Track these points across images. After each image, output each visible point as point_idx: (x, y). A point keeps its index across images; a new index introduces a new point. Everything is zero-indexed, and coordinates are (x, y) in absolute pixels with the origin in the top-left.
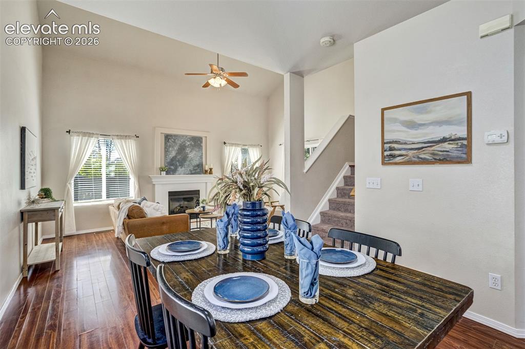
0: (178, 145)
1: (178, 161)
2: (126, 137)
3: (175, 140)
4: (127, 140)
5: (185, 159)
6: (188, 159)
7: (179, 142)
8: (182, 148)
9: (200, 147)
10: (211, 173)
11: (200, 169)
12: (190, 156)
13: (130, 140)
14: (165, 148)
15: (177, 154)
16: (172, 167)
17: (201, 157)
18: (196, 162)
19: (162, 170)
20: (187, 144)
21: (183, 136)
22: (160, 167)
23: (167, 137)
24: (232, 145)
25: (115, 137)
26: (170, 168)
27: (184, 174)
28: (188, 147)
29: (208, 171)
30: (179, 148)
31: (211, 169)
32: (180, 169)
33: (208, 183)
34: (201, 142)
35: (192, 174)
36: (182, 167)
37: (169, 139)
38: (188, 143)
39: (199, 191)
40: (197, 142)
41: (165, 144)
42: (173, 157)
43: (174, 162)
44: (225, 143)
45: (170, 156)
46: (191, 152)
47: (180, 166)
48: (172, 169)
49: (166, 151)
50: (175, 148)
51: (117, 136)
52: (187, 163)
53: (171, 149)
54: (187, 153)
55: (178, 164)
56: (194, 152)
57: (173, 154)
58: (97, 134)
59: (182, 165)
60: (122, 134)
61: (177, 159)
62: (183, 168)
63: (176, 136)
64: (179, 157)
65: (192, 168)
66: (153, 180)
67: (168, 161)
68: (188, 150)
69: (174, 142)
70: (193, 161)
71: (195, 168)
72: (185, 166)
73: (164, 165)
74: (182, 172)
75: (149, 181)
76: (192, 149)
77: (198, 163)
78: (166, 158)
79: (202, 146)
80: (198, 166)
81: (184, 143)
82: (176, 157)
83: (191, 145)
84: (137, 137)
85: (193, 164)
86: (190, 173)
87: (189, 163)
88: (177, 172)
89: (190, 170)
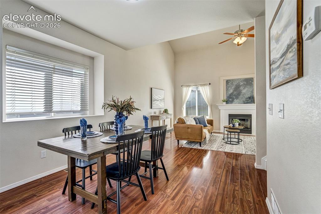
0: (234, 85)
1: (235, 95)
2: (204, 85)
3: (232, 83)
4: (205, 87)
5: (239, 94)
6: (242, 94)
7: (235, 84)
8: (237, 87)
9: (251, 85)
11: (251, 100)
12: (243, 91)
14: (226, 88)
15: (233, 91)
16: (231, 100)
17: (252, 92)
19: (224, 101)
20: (241, 84)
21: (238, 79)
22: (223, 99)
23: (227, 82)
26: (229, 100)
27: (239, 103)
28: (241, 86)
30: (235, 88)
32: (235, 100)
34: (253, 81)
35: (245, 103)
36: (237, 99)
38: (242, 83)
39: (251, 115)
40: (249, 82)
41: (226, 85)
42: (231, 93)
43: (232, 96)
45: (229, 93)
46: (243, 89)
47: (236, 98)
49: (227, 90)
50: (233, 88)
51: (200, 85)
52: (241, 96)
53: (229, 88)
54: (241, 90)
55: (234, 98)
56: (246, 89)
57: (231, 91)
58: (192, 85)
59: (237, 98)
60: (202, 84)
61: (234, 94)
62: (238, 100)
63: (233, 80)
64: (235, 93)
65: (244, 99)
66: (219, 107)
67: (228, 95)
68: (242, 88)
69: (232, 84)
70: (245, 95)
71: (247, 100)
72: (239, 98)
73: (225, 98)
74: (237, 103)
75: (217, 107)
76: (245, 87)
77: (249, 96)
78: (227, 94)
79: (253, 84)
80: (250, 98)
81: (239, 84)
82: (233, 93)
83: (244, 84)
84: (210, 84)
85: (246, 97)
86: (243, 103)
87: (243, 97)
88: (234, 102)
89: (243, 101)
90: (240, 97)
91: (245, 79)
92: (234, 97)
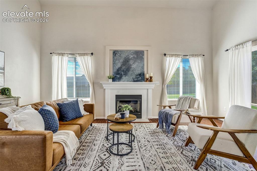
0: (123, 58)
1: (123, 71)
2: (84, 54)
3: (121, 55)
4: (85, 57)
5: (128, 69)
6: (131, 69)
7: (124, 56)
8: (126, 61)
9: (142, 59)
10: (151, 81)
11: (142, 78)
12: (133, 66)
13: (87, 56)
14: (113, 61)
15: (122, 65)
16: (118, 76)
17: (143, 68)
18: (138, 71)
19: (110, 78)
20: (130, 57)
21: (127, 51)
22: (108, 75)
23: (115, 53)
24: (172, 55)
25: (77, 55)
26: (116, 76)
27: (128, 81)
28: (131, 59)
29: (149, 79)
30: (124, 61)
31: (151, 77)
32: (124, 77)
33: (149, 89)
34: (143, 55)
35: (135, 81)
36: (126, 75)
37: (116, 54)
38: (132, 56)
39: (141, 96)
40: (139, 55)
41: (113, 58)
42: (119, 68)
43: (119, 72)
44: (165, 55)
45: (116, 67)
46: (133, 63)
47: (124, 75)
48: (117, 77)
49: (114, 63)
50: (121, 61)
51: (79, 54)
53: (117, 62)
54: (131, 64)
55: (123, 74)
56: (137, 63)
57: (119, 65)
58: (67, 54)
59: (126, 74)
61: (122, 70)
62: (127, 77)
63: (122, 51)
64: (123, 68)
65: (134, 76)
66: (103, 86)
68: (131, 62)
69: (120, 56)
70: (136, 71)
71: (137, 77)
72: (129, 75)
73: (112, 74)
74: (126, 80)
75: (101, 86)
76: (135, 61)
77: (139, 72)
78: (113, 68)
79: (143, 58)
80: (140, 75)
81: (128, 56)
82: (121, 68)
83: (134, 57)
84: (92, 54)
85: (136, 73)
86: (132, 80)
87: (132, 73)
88: (122, 79)
89: (132, 78)
90: (129, 73)
91: (135, 51)
92: (122, 72)
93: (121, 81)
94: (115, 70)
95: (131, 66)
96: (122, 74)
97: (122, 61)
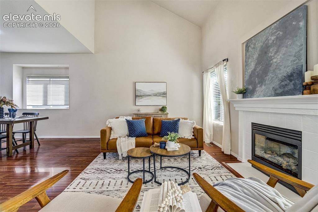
0: (258, 49)
2: (218, 64)
3: (255, 44)
4: (219, 67)
5: (266, 69)
6: (271, 69)
7: (259, 45)
8: (264, 53)
11: (294, 85)
12: (275, 60)
14: (245, 61)
15: (256, 65)
18: (285, 70)
20: (270, 42)
21: (265, 31)
23: (248, 45)
27: (264, 96)
28: (272, 45)
30: (259, 55)
32: (259, 89)
35: (277, 95)
36: (262, 84)
37: (249, 47)
38: (273, 38)
40: (289, 25)
41: (245, 56)
42: (252, 71)
45: (249, 71)
46: (276, 53)
47: (259, 83)
48: (250, 89)
49: (246, 65)
50: (255, 57)
52: (270, 75)
54: (271, 57)
56: (283, 51)
57: (252, 66)
58: (209, 69)
59: (262, 82)
61: (256, 74)
62: (263, 87)
64: (258, 69)
65: (276, 84)
68: (272, 52)
69: (254, 48)
70: (280, 70)
71: (283, 83)
72: (267, 82)
74: (262, 94)
76: (279, 46)
77: (289, 70)
80: (290, 77)
81: (267, 42)
82: (255, 70)
83: (277, 38)
85: (280, 76)
86: (273, 93)
87: (273, 76)
88: (255, 93)
89: (273, 88)
90: (267, 77)
92: (257, 79)
93: (255, 96)
94: (247, 78)
95: (272, 60)
96: (255, 82)
97: (257, 55)
